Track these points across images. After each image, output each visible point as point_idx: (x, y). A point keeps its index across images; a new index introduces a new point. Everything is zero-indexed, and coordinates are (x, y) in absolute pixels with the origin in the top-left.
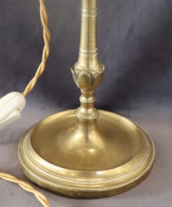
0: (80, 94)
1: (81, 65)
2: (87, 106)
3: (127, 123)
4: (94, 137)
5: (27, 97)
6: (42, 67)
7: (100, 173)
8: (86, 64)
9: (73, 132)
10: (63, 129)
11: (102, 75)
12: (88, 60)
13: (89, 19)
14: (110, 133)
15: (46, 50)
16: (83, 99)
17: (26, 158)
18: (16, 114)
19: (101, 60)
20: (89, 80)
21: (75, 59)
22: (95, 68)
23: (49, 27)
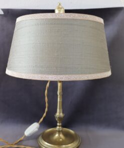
0: (57, 122)
1: (58, 114)
2: (59, 126)
3: (72, 131)
4: (61, 136)
5: (40, 124)
6: (45, 114)
7: (64, 146)
8: (59, 114)
9: (55, 135)
10: (52, 134)
11: (64, 117)
12: (60, 113)
13: (60, 102)
14: (67, 135)
15: (46, 110)
16: (58, 124)
17: (42, 143)
18: (37, 130)
19: (63, 113)
20: (60, 118)
21: (56, 112)
22: (62, 115)
23: (48, 103)
